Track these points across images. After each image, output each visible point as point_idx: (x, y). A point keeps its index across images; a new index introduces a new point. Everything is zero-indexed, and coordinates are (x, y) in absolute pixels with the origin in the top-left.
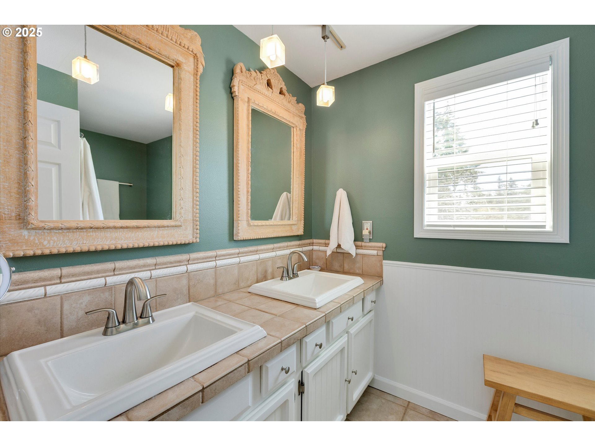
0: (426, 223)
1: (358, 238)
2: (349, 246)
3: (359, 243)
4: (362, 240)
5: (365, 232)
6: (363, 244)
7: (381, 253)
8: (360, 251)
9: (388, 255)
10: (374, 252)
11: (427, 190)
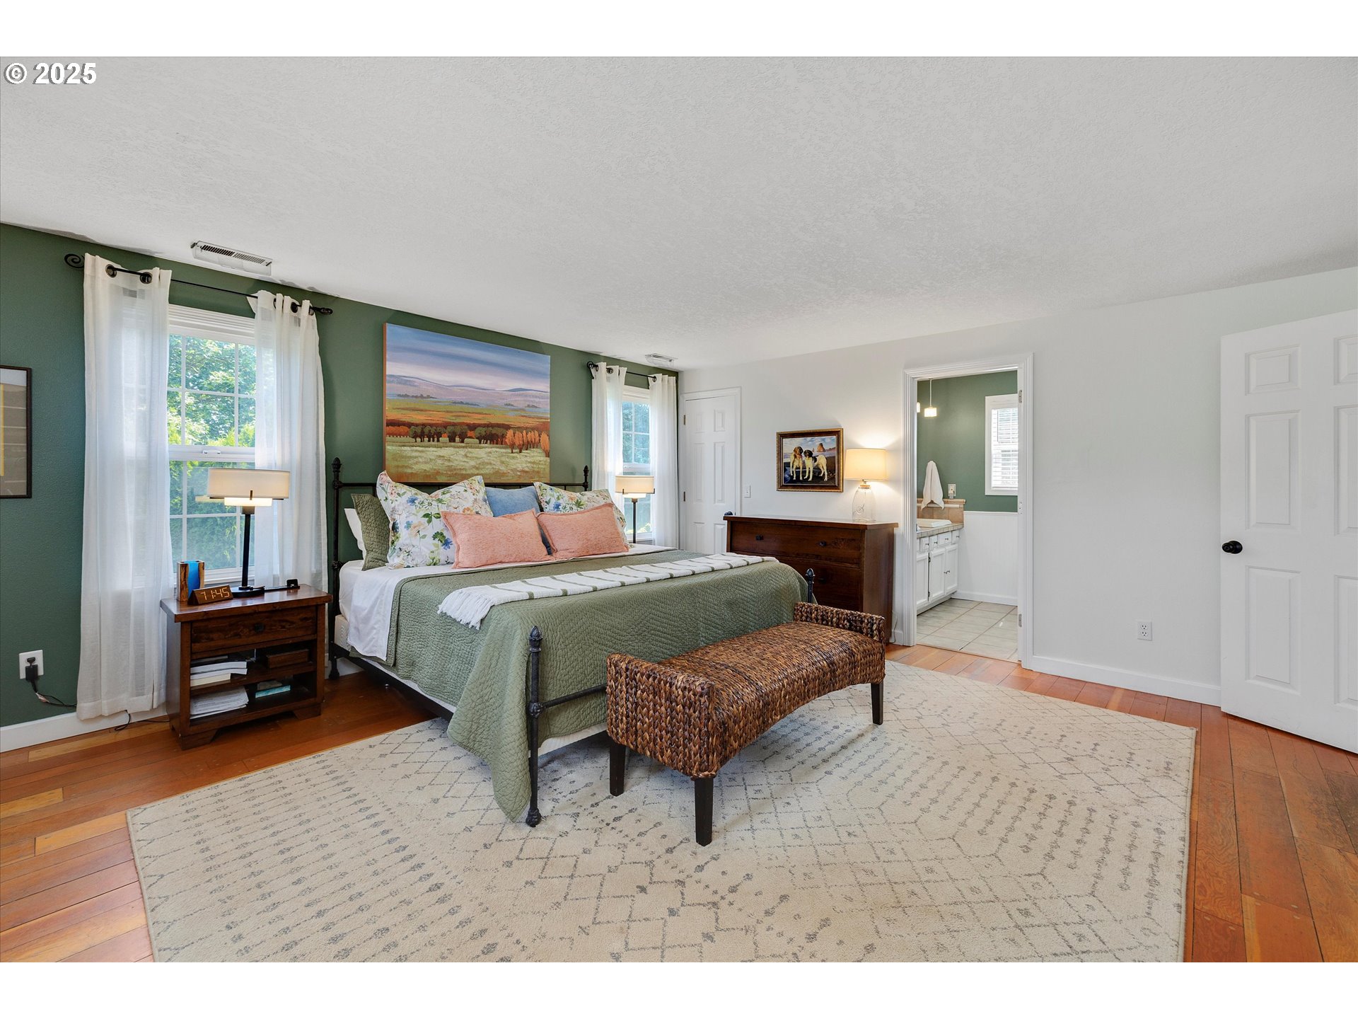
0: (993, 486)
1: (946, 496)
2: (939, 500)
3: (946, 500)
4: (948, 498)
5: (950, 492)
6: (949, 500)
7: (962, 506)
8: (947, 505)
9: (967, 507)
10: (958, 506)
11: (993, 465)
